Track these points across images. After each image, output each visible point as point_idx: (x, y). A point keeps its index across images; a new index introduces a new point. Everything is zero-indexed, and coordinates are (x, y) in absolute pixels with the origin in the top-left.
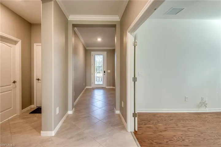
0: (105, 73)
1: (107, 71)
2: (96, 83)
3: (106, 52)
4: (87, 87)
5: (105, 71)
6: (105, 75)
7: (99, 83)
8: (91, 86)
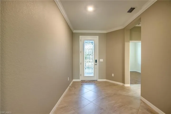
0: (96, 62)
1: (99, 60)
2: (86, 75)
3: (98, 37)
4: (74, 80)
5: (96, 61)
6: (96, 64)
7: (90, 76)
8: (79, 79)
